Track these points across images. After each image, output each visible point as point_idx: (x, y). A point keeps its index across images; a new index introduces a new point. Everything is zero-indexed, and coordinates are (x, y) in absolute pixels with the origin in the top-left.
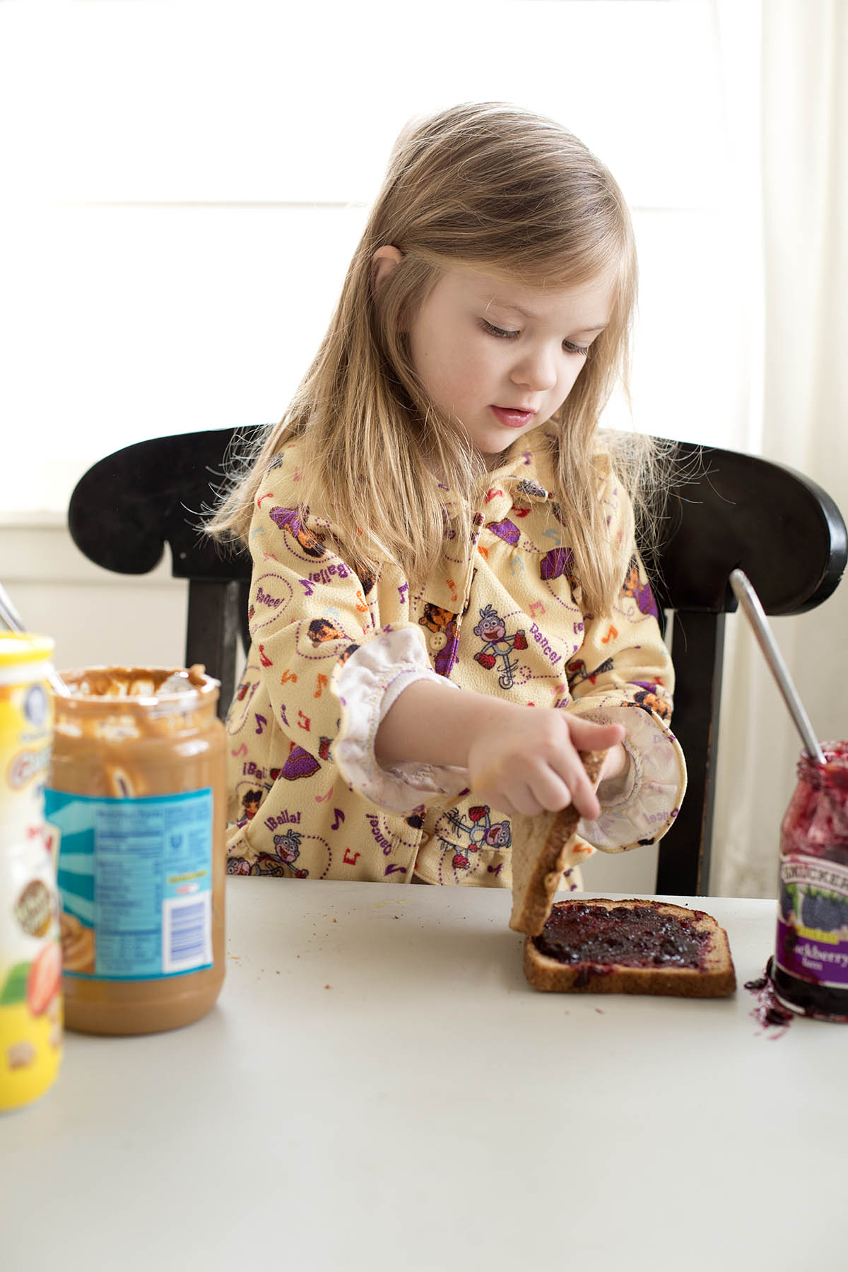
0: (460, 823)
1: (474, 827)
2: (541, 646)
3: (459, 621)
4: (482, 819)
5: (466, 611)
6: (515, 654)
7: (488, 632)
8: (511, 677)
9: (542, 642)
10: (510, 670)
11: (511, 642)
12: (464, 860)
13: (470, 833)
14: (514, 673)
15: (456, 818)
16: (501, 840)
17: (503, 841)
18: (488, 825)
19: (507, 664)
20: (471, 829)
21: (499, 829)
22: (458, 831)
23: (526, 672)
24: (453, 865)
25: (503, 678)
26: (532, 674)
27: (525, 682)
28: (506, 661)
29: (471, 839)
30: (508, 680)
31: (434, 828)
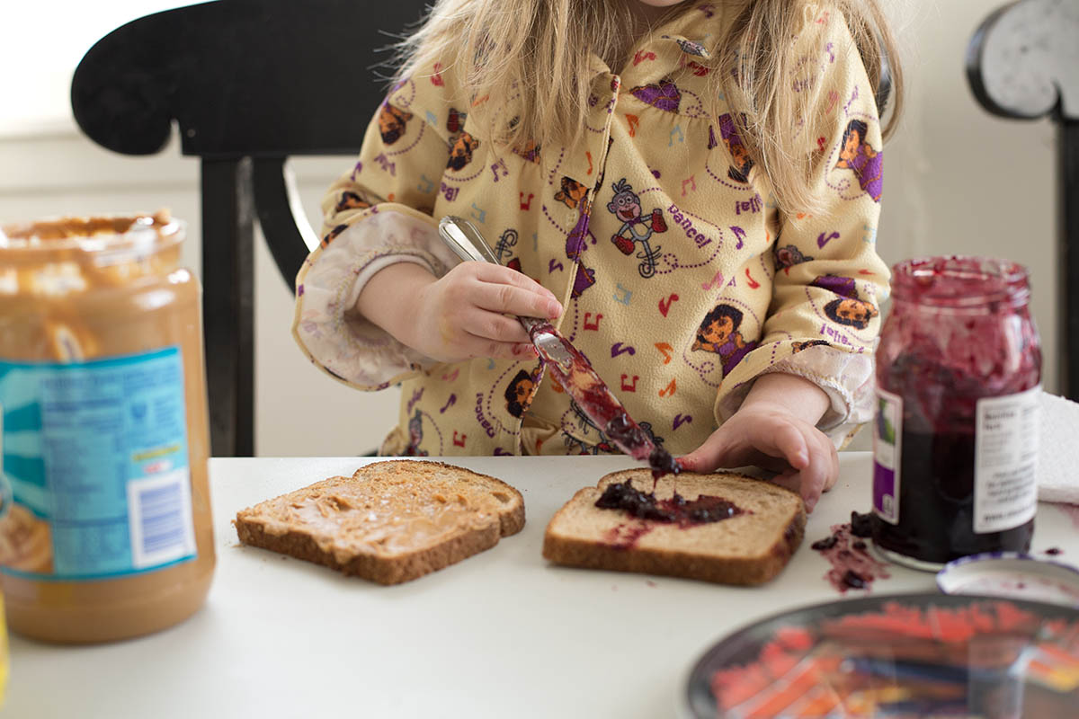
0: (588, 418)
2: (682, 227)
3: (591, 197)
5: (598, 186)
6: (656, 239)
7: (623, 209)
8: (654, 265)
9: (683, 224)
10: (652, 259)
11: (649, 223)
14: (657, 261)
19: (648, 251)
22: (585, 426)
23: (671, 259)
25: (643, 266)
26: (679, 263)
27: (670, 271)
28: (647, 247)
29: (601, 437)
30: (649, 268)
31: (560, 421)
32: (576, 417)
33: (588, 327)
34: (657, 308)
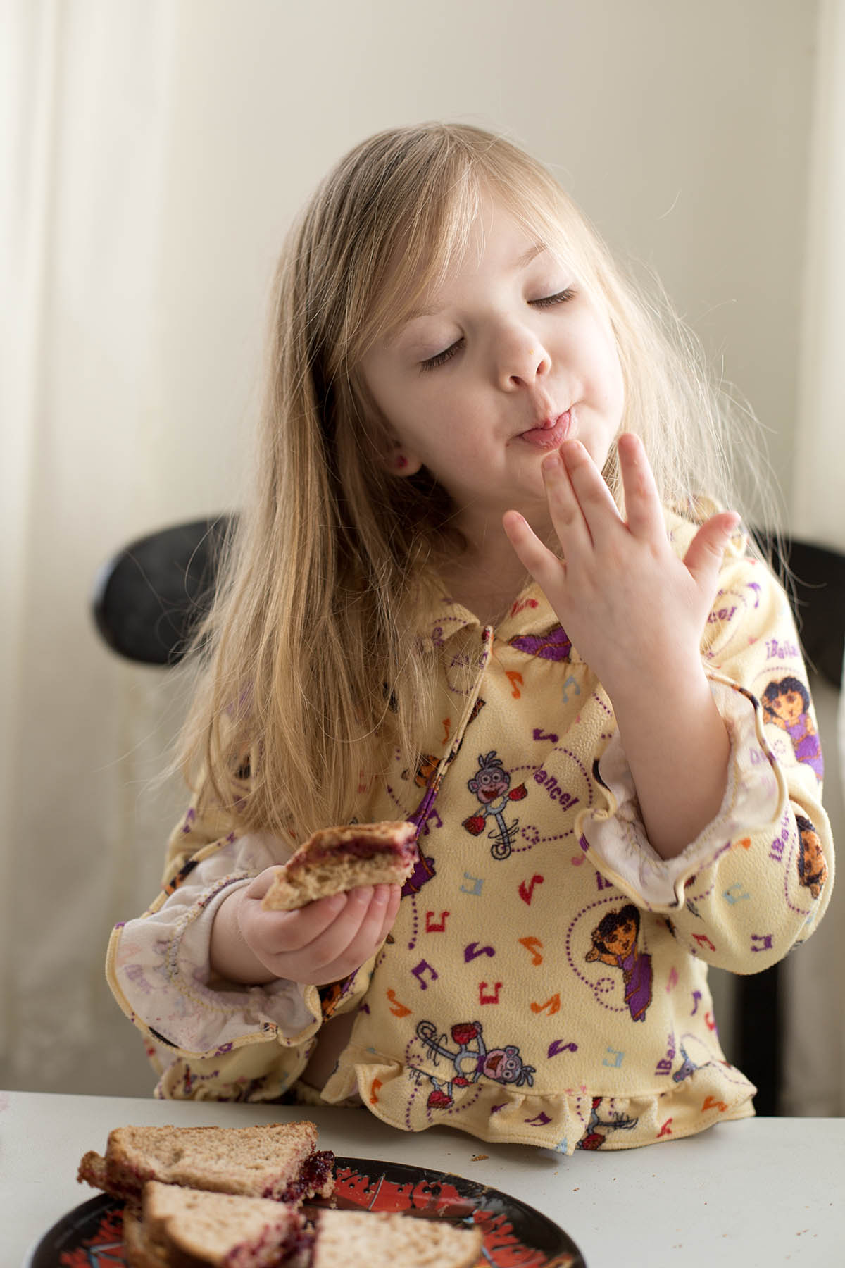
0: (438, 1046)
1: (460, 1053)
2: (545, 789)
3: (442, 770)
4: (471, 1042)
5: (454, 756)
6: (513, 810)
7: (487, 788)
8: (509, 843)
9: (547, 784)
10: (508, 836)
12: (446, 1099)
13: (454, 1060)
14: (513, 838)
15: (433, 1039)
16: (507, 1074)
17: (511, 1075)
18: (482, 1050)
19: (503, 827)
20: (456, 1056)
21: (502, 1057)
22: (435, 1057)
23: (530, 833)
24: (428, 1105)
25: (497, 846)
26: (541, 836)
27: (530, 847)
28: (501, 822)
29: (456, 1069)
30: (504, 848)
31: (404, 1054)
32: (423, 1046)
33: (431, 929)
34: (517, 895)
